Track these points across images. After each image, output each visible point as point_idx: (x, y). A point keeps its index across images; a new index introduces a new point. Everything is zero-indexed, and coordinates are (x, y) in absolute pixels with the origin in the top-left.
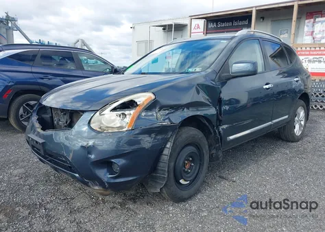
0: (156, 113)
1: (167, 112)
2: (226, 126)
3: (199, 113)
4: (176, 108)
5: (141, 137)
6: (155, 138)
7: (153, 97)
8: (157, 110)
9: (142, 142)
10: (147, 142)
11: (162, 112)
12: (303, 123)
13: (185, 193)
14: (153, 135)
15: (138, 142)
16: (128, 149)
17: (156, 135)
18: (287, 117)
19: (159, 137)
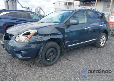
0: (38, 37)
1: (42, 36)
2: (67, 42)
3: (55, 37)
4: (46, 35)
5: (31, 45)
6: (36, 45)
7: (37, 31)
8: (38, 35)
9: (31, 46)
10: (33, 46)
11: (40, 37)
12: (105, 41)
13: (50, 64)
14: (36, 44)
15: (30, 46)
16: (26, 48)
17: (37, 44)
18: (96, 39)
19: (38, 45)
